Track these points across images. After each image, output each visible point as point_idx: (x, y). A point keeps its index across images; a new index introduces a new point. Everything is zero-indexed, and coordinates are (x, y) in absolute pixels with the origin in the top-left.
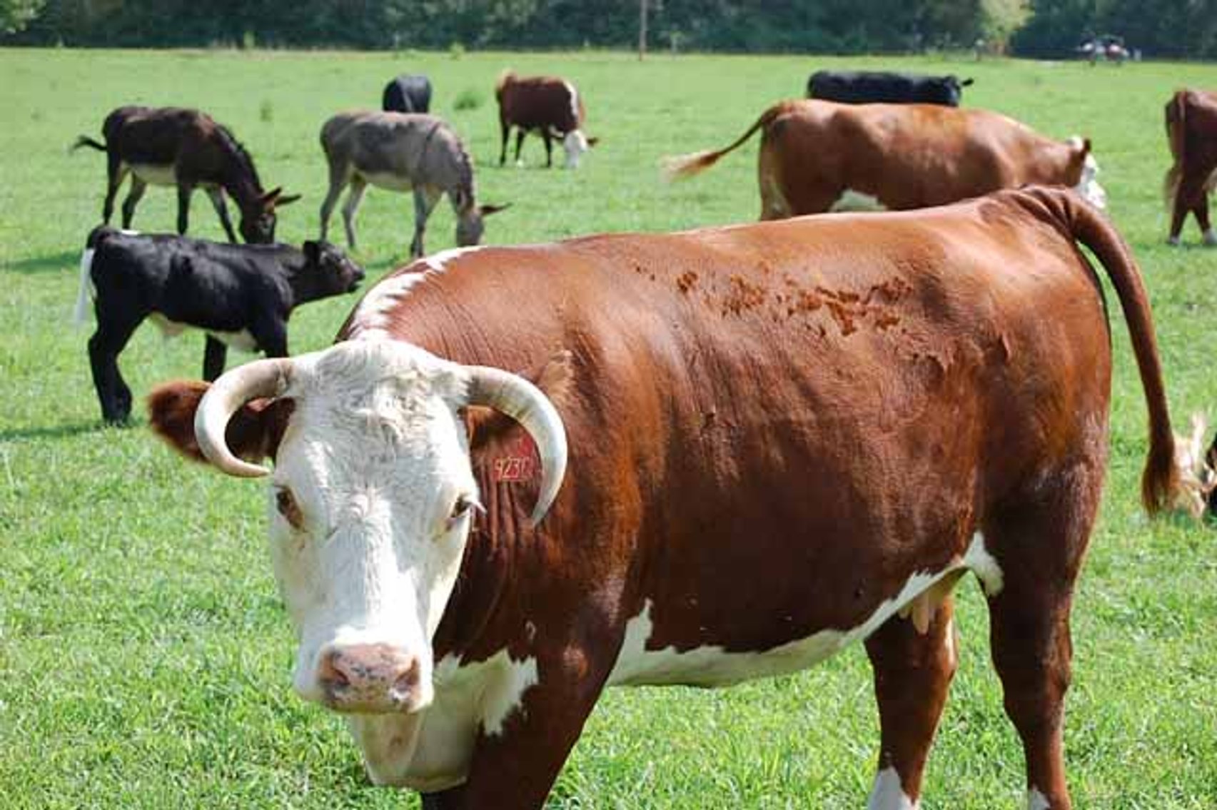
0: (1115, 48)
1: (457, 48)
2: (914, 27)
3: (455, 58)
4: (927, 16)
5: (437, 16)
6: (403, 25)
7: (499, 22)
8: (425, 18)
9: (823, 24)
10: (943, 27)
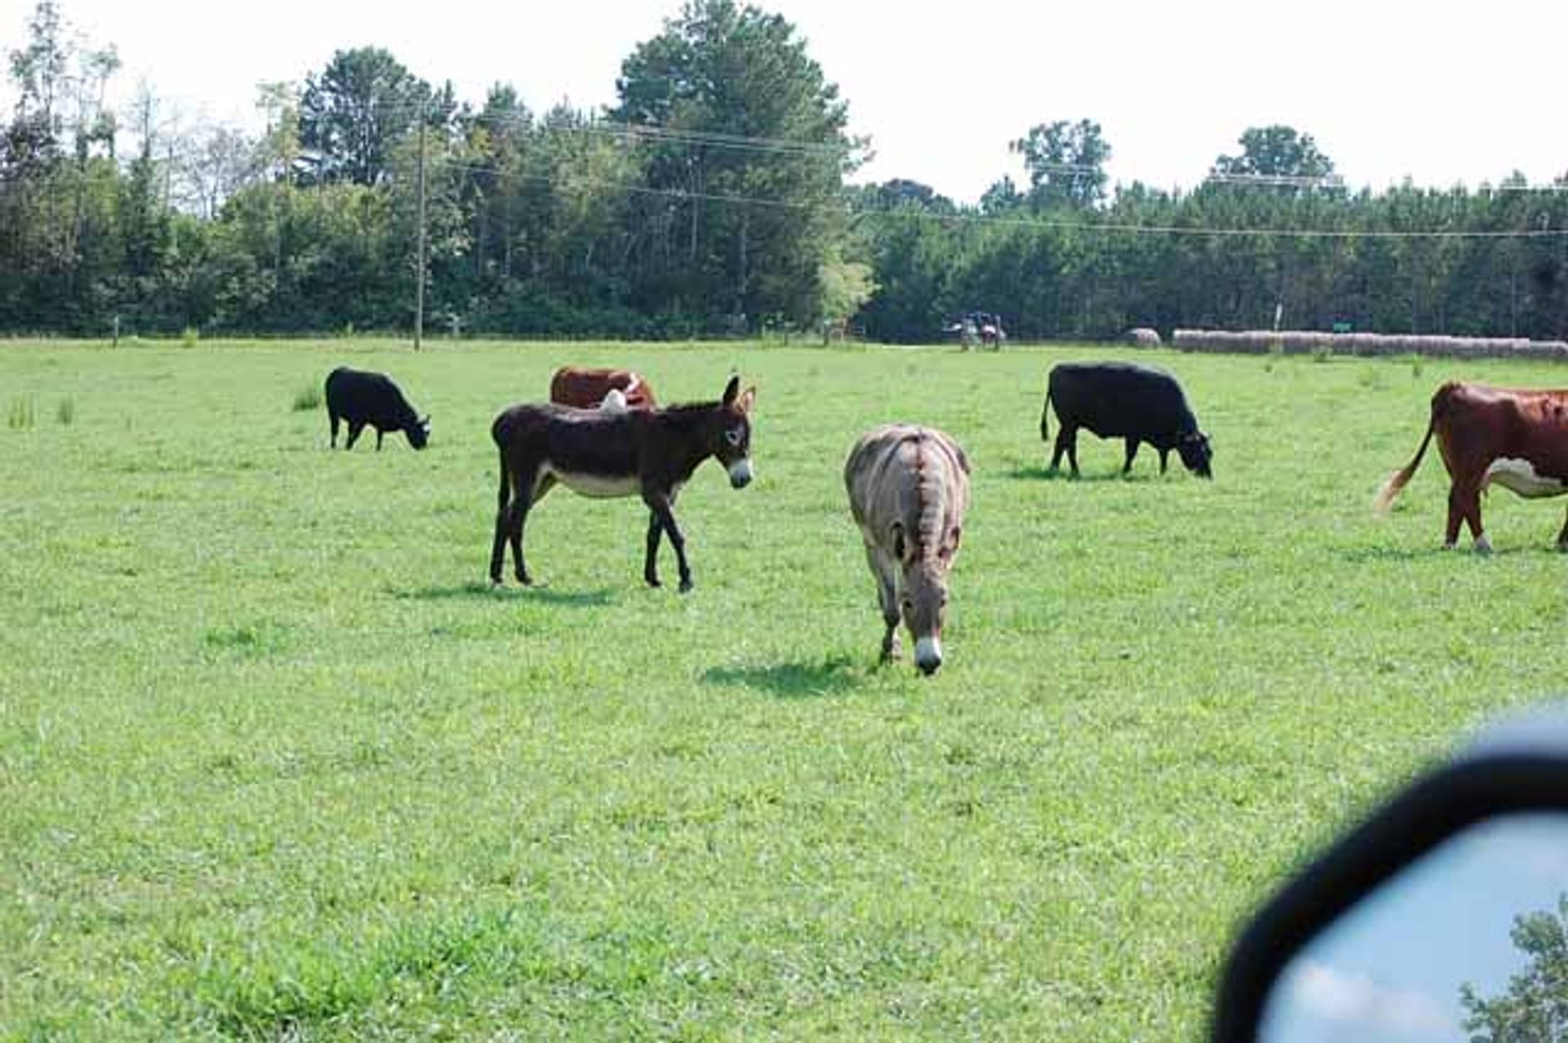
0: (990, 329)
1: (191, 333)
2: (739, 304)
3: (188, 346)
4: (754, 291)
5: (156, 293)
6: (115, 304)
7: (233, 300)
8: (141, 296)
9: (627, 301)
10: (771, 303)
